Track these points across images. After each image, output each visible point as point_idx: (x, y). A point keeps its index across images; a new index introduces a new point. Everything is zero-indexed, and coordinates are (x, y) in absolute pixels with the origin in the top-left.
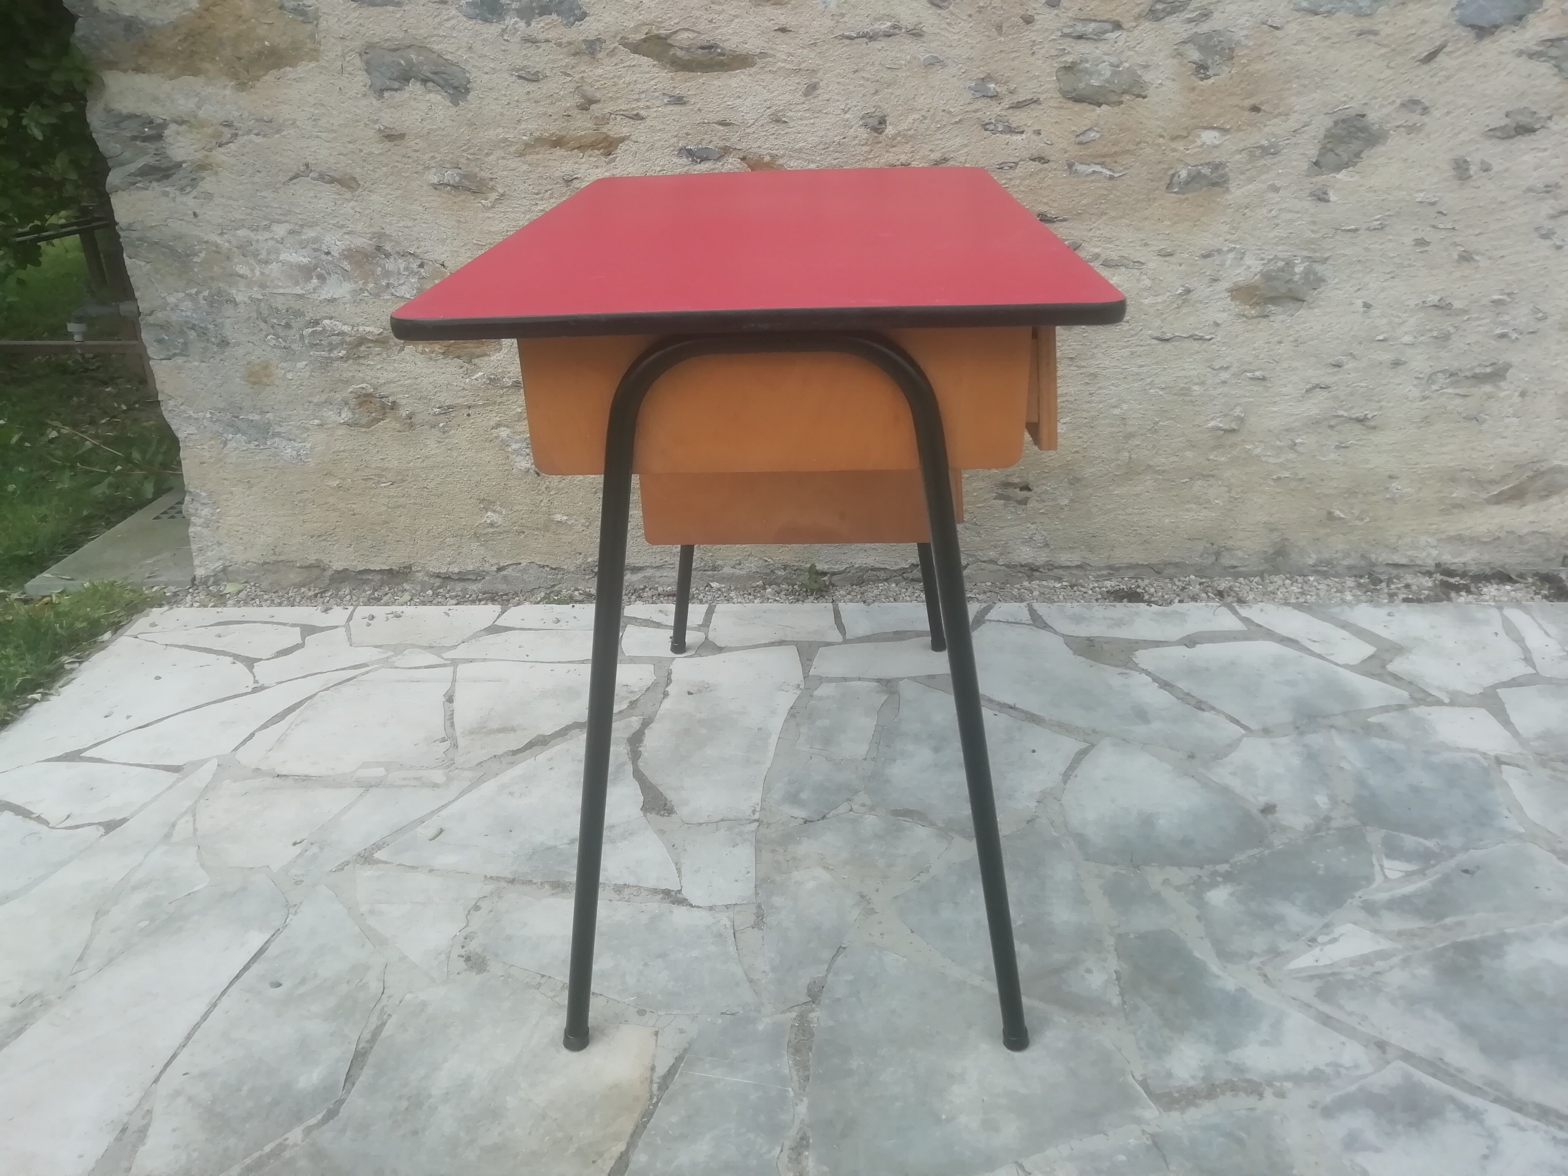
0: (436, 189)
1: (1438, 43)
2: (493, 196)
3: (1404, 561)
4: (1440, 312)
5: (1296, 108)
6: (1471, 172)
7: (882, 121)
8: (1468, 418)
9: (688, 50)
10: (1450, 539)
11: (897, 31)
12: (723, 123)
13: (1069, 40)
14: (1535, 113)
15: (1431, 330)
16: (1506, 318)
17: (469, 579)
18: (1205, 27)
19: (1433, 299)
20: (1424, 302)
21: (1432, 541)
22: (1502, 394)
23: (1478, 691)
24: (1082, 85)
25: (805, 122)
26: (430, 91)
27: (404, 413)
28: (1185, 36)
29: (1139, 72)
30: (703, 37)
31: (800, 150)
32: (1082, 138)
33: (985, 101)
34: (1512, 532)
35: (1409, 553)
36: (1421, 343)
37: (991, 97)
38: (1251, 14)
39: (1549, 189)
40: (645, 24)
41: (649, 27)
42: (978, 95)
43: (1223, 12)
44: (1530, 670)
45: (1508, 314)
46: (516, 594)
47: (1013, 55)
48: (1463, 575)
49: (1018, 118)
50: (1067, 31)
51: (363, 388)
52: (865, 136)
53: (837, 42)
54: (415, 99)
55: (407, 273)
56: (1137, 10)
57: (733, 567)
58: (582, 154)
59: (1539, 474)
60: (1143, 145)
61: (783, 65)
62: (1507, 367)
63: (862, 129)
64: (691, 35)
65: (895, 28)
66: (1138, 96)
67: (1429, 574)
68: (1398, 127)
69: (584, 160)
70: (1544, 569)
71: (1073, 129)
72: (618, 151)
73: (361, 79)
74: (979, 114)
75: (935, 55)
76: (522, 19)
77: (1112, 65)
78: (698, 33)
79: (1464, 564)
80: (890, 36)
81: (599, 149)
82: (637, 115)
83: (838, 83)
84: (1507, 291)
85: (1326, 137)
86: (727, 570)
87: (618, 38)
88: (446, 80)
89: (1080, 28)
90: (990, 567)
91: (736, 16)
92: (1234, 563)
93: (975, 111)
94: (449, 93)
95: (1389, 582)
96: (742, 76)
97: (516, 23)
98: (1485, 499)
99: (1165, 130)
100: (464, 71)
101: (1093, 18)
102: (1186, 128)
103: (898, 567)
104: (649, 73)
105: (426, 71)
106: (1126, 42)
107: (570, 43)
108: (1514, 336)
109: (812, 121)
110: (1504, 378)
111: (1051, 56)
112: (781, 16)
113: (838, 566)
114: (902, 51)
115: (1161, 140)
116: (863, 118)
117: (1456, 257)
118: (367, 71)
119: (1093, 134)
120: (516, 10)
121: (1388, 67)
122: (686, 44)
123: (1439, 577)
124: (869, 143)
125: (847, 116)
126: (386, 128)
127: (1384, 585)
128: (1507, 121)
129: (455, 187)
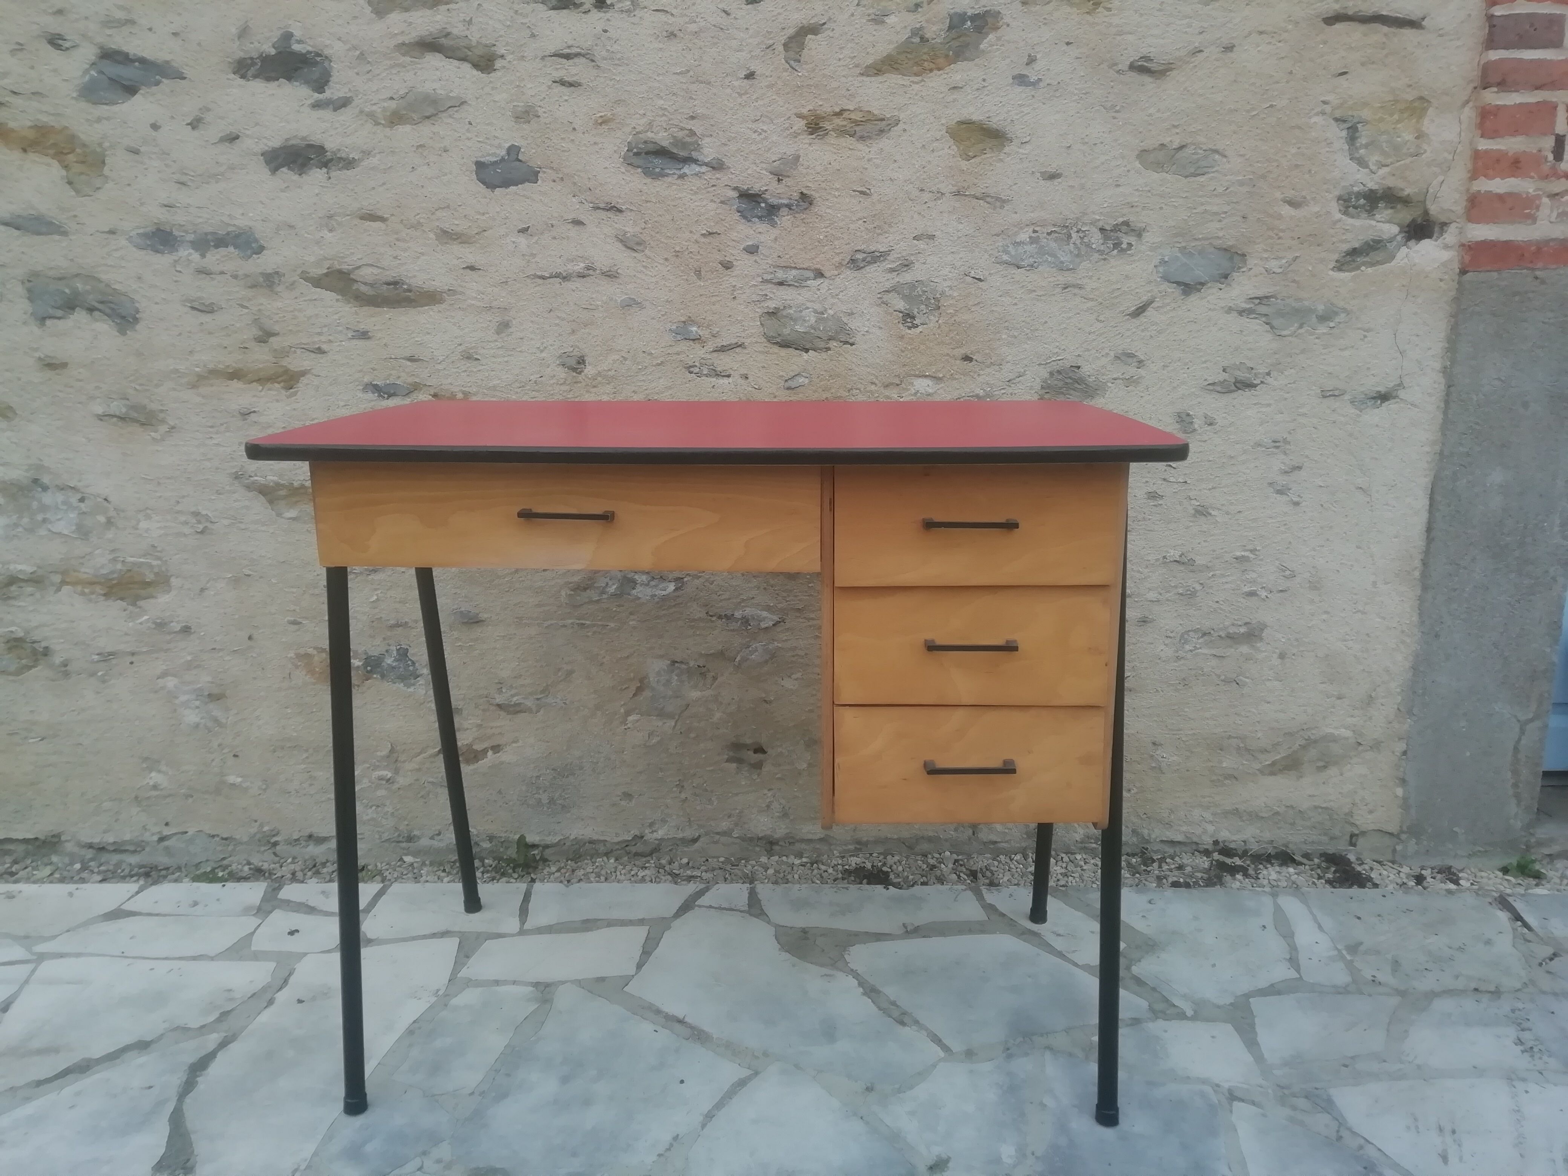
0: (101, 420)
1: (1145, 298)
2: (163, 428)
3: (1180, 838)
4: (1182, 568)
5: (1009, 358)
6: (1196, 426)
7: (581, 361)
8: (1227, 681)
9: (372, 285)
10: (1226, 814)
11: (591, 272)
12: (411, 359)
13: (770, 286)
14: (1252, 369)
15: (1176, 587)
16: (1254, 575)
17: (126, 851)
18: (907, 277)
19: (1174, 554)
20: (1165, 557)
21: (1208, 816)
22: (1260, 656)
23: (1229, 1000)
24: (786, 331)
25: (499, 360)
26: (96, 320)
27: (57, 660)
28: (888, 285)
29: (845, 320)
30: (388, 273)
31: (494, 388)
32: (791, 384)
33: (688, 344)
34: (1292, 807)
35: (1184, 829)
36: (1168, 600)
37: (694, 340)
38: (954, 267)
39: (1277, 444)
40: (326, 259)
41: (331, 262)
42: (679, 337)
43: (924, 263)
44: (1293, 974)
45: (1254, 571)
46: (179, 869)
47: (714, 299)
48: (1244, 854)
49: (723, 362)
50: (768, 277)
51: (12, 632)
52: (563, 375)
53: (529, 281)
54: (79, 328)
55: (65, 507)
56: (837, 259)
57: (432, 838)
58: (261, 388)
59: (1311, 743)
60: (854, 391)
61: (473, 302)
62: (1263, 627)
63: (560, 368)
64: (376, 271)
65: (589, 270)
66: (846, 343)
67: (1207, 853)
68: (1115, 379)
69: (263, 393)
70: (1331, 850)
71: (781, 373)
72: (300, 385)
73: (21, 306)
74: (681, 357)
75: (633, 297)
76: (196, 249)
77: (815, 312)
78: (383, 269)
79: (1244, 842)
80: (584, 277)
81: (279, 383)
82: (319, 349)
83: (532, 322)
84: (1250, 547)
85: (1042, 388)
86: (425, 842)
87: (299, 271)
88: (113, 309)
89: (781, 275)
90: (724, 839)
91: (422, 254)
92: (993, 837)
93: (678, 354)
94: (117, 324)
95: (1162, 860)
96: (431, 313)
97: (190, 254)
98: (1258, 770)
99: (877, 377)
100: (133, 301)
101: (793, 265)
102: (898, 376)
103: (620, 839)
104: (331, 307)
105: (91, 299)
106: (829, 289)
107: (247, 276)
108: (1263, 594)
109: (506, 359)
110: (1261, 639)
111: (754, 302)
112: (470, 255)
113: (551, 837)
114: (598, 292)
115: (873, 387)
116: (560, 357)
117: (1193, 512)
118: (29, 299)
119: (801, 380)
120: (191, 242)
121: (1098, 321)
122: (370, 279)
123: (1216, 856)
124: (568, 382)
125: (544, 355)
126: (47, 356)
127: (1156, 865)
128: (1225, 376)
129: (122, 419)
